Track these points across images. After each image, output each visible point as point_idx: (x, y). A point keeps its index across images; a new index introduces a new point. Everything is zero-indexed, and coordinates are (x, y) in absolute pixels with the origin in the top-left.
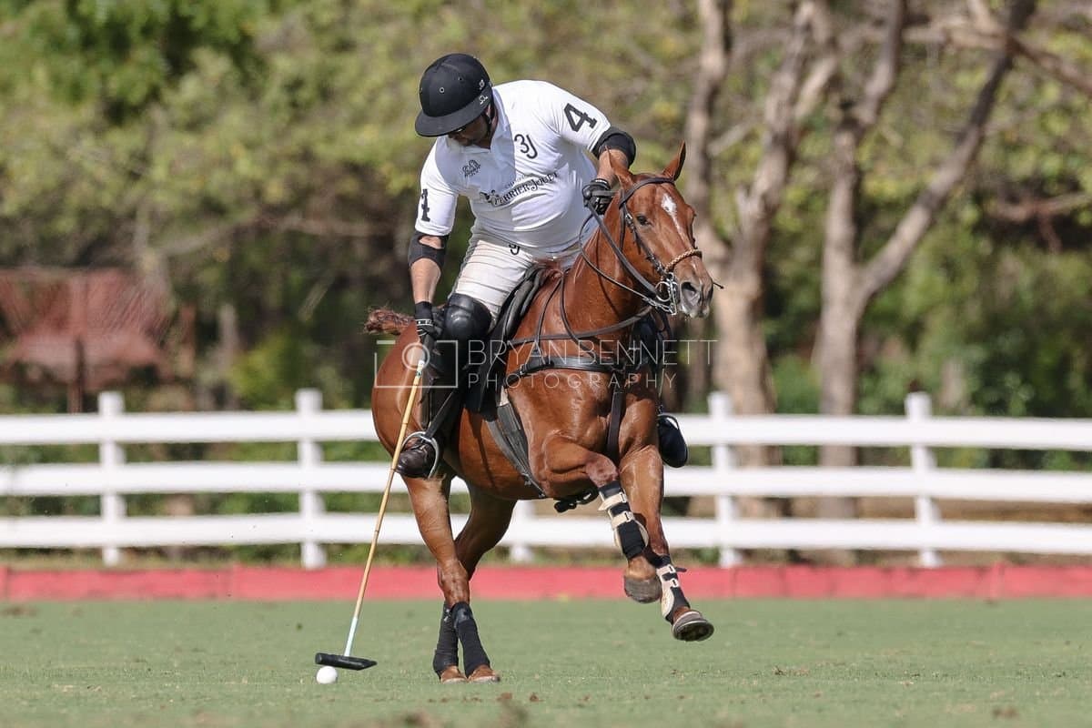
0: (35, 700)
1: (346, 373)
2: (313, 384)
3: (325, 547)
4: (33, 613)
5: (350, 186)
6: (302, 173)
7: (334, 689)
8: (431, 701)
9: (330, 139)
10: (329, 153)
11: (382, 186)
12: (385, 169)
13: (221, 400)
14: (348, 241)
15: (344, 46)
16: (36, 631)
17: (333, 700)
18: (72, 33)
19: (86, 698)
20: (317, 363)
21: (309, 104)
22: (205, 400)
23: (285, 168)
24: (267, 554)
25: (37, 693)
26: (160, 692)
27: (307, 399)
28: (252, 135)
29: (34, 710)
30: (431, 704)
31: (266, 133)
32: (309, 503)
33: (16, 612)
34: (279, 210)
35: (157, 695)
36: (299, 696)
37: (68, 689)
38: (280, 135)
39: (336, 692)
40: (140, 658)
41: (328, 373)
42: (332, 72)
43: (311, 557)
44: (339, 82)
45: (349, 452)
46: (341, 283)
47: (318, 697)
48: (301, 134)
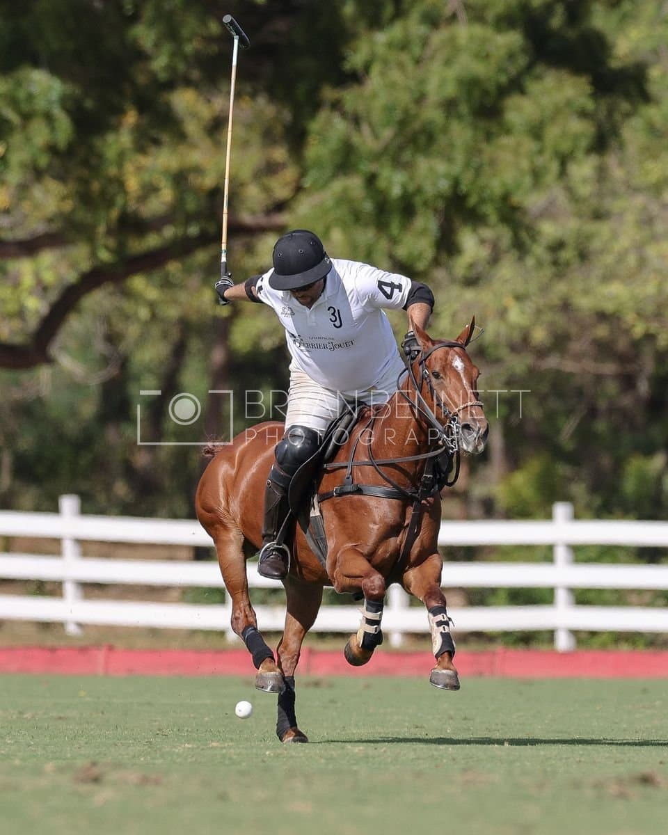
0: (332, 758)
1: (594, 488)
2: (567, 498)
3: (575, 633)
4: (331, 686)
5: (602, 331)
6: (561, 320)
7: (581, 752)
8: (661, 763)
9: (586, 292)
10: (584, 303)
11: (627, 332)
12: (630, 317)
13: (489, 510)
14: (599, 378)
15: (599, 215)
16: (332, 701)
17: (580, 761)
18: (368, 206)
19: (374, 758)
20: (570, 480)
21: (568, 264)
22: (476, 510)
23: (548, 317)
24: (526, 638)
25: (333, 753)
26: (435, 753)
27: (561, 510)
28: (520, 288)
29: (331, 767)
30: (662, 765)
31: (533, 287)
32: (562, 597)
33: (317, 684)
34: (542, 353)
35: (433, 755)
36: (550, 758)
37: (360, 750)
38: (544, 289)
39: (582, 755)
40: (419, 725)
41: (579, 489)
42: (589, 237)
43: (563, 642)
44: (596, 245)
45: (593, 554)
46: (593, 413)
47: (567, 758)
48: (561, 288)
